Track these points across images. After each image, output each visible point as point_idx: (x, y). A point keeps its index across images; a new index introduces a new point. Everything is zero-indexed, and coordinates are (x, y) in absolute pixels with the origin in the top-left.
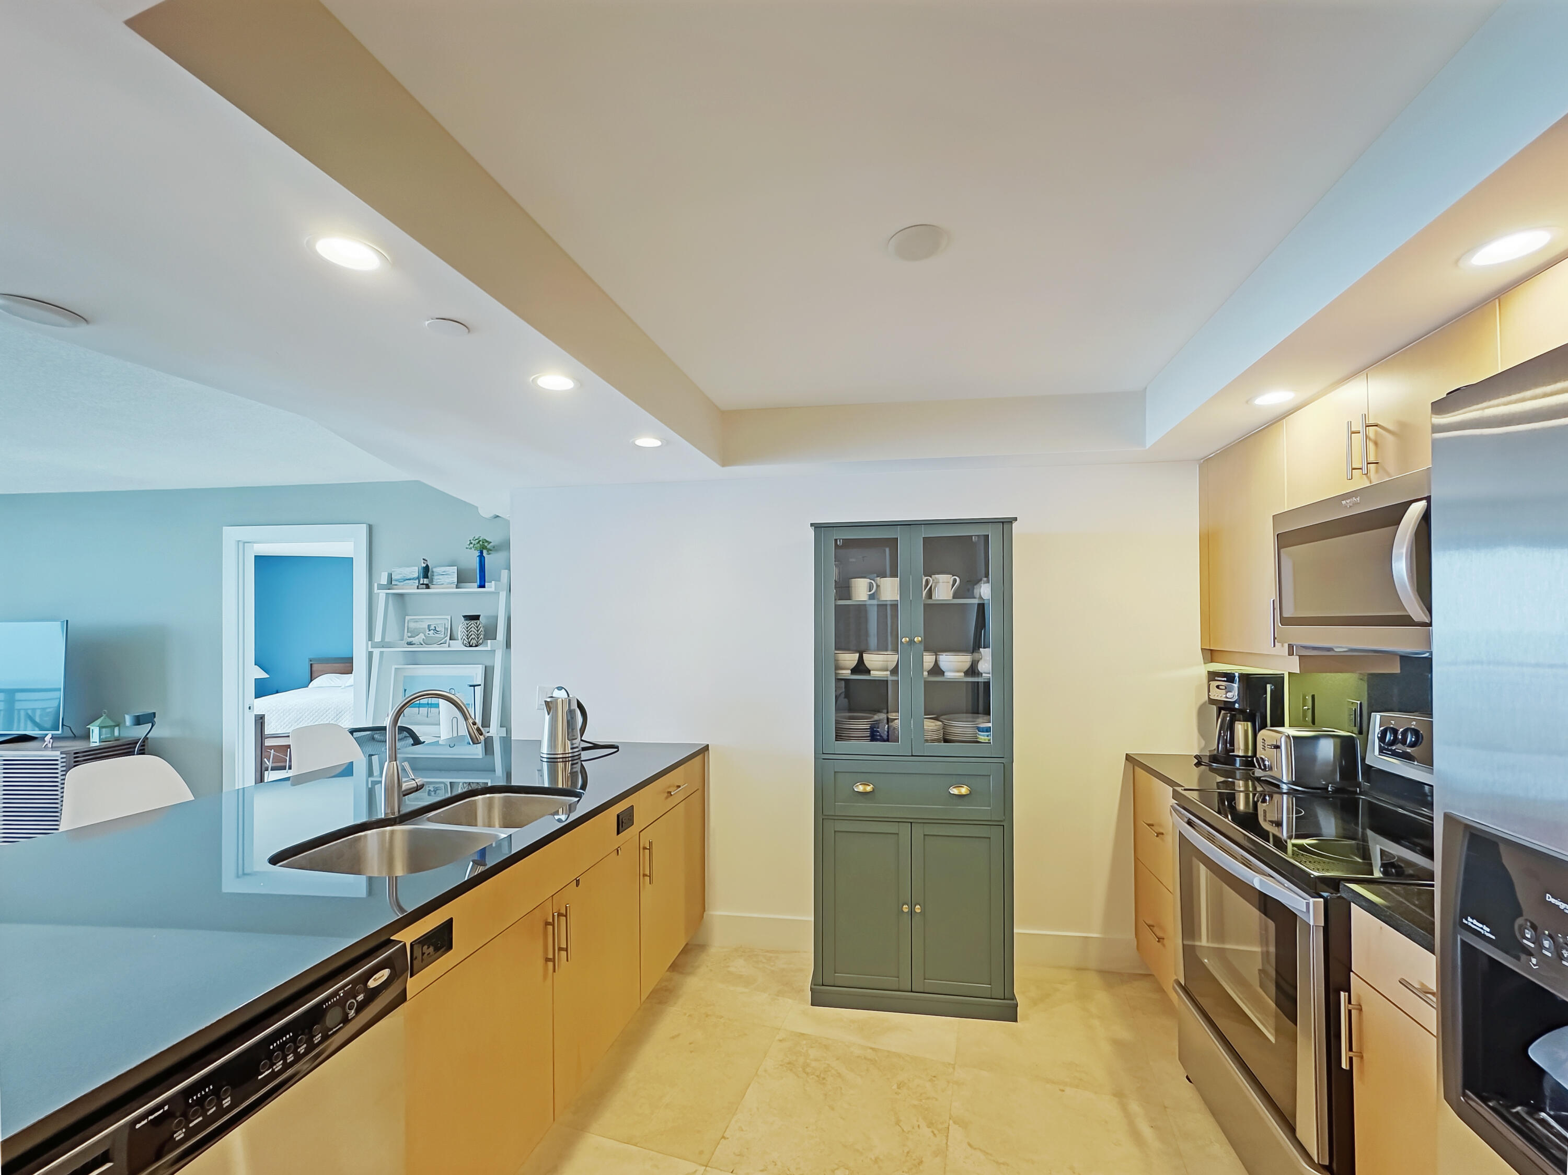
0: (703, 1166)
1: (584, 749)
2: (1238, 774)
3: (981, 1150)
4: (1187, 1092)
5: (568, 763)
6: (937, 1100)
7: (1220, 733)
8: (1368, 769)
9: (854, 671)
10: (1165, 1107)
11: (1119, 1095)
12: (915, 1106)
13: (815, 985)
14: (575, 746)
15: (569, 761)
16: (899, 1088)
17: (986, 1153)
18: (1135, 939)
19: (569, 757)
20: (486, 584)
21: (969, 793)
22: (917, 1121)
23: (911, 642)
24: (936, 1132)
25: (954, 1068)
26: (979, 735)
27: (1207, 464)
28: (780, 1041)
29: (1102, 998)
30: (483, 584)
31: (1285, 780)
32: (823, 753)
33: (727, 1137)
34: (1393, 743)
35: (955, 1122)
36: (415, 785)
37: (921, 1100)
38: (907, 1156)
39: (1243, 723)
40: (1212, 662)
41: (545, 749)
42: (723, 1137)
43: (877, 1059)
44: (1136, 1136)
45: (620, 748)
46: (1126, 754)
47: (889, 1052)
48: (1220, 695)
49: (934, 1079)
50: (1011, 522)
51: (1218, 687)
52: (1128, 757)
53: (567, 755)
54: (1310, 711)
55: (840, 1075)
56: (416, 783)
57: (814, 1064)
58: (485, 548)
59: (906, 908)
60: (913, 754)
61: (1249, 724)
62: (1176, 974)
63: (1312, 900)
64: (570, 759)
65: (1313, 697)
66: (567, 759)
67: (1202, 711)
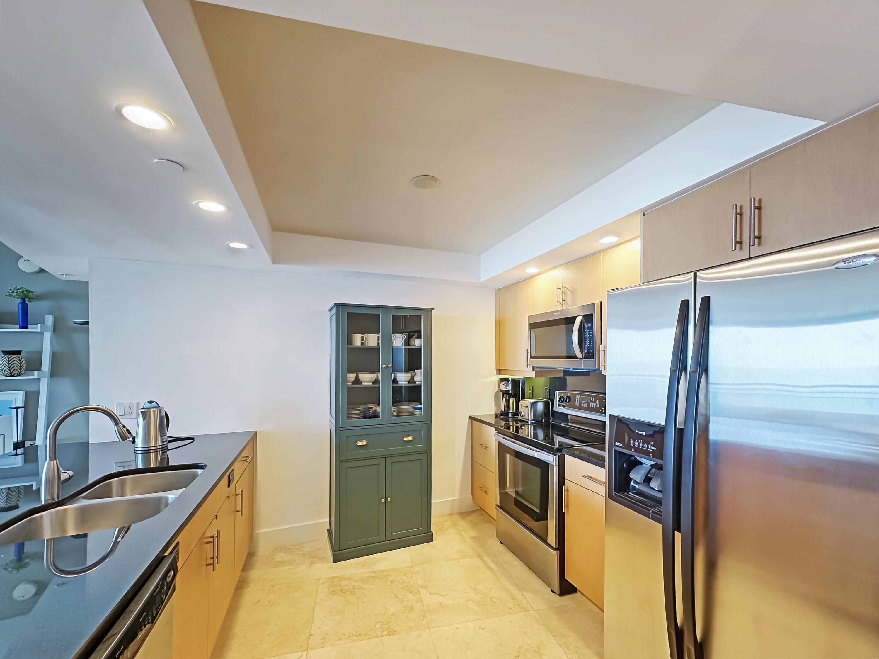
0: (306, 651)
1: (170, 442)
2: (510, 420)
3: (436, 594)
4: (502, 548)
5: (158, 452)
6: (410, 582)
7: (505, 404)
8: (553, 412)
9: (353, 383)
10: (496, 555)
11: (479, 556)
12: (401, 588)
13: (335, 552)
14: (164, 440)
15: (159, 451)
16: (391, 583)
17: (437, 594)
18: (472, 496)
19: (159, 448)
20: (29, 326)
21: (412, 439)
22: (405, 593)
23: (387, 367)
24: (414, 594)
25: (413, 567)
26: (415, 411)
27: (499, 291)
28: (323, 584)
29: (463, 524)
30: (25, 325)
31: (529, 419)
32: (340, 427)
33: (313, 634)
34: (562, 402)
35: (421, 588)
36: (68, 476)
37: (403, 585)
38: (405, 607)
39: (512, 399)
40: (499, 374)
41: (139, 444)
42: (310, 635)
43: (376, 575)
44: (489, 568)
45: (195, 439)
46: (469, 416)
47: (381, 571)
48: (503, 388)
49: (406, 574)
50: (431, 310)
51: (504, 385)
52: (470, 417)
53: (158, 447)
54: (532, 393)
55: (361, 588)
56: (68, 474)
57: (346, 588)
58: (27, 296)
59: (383, 500)
60: (387, 423)
61: (514, 399)
62: (496, 502)
63: (555, 456)
64: (160, 450)
65: (533, 387)
66: (158, 450)
67: (496, 395)
